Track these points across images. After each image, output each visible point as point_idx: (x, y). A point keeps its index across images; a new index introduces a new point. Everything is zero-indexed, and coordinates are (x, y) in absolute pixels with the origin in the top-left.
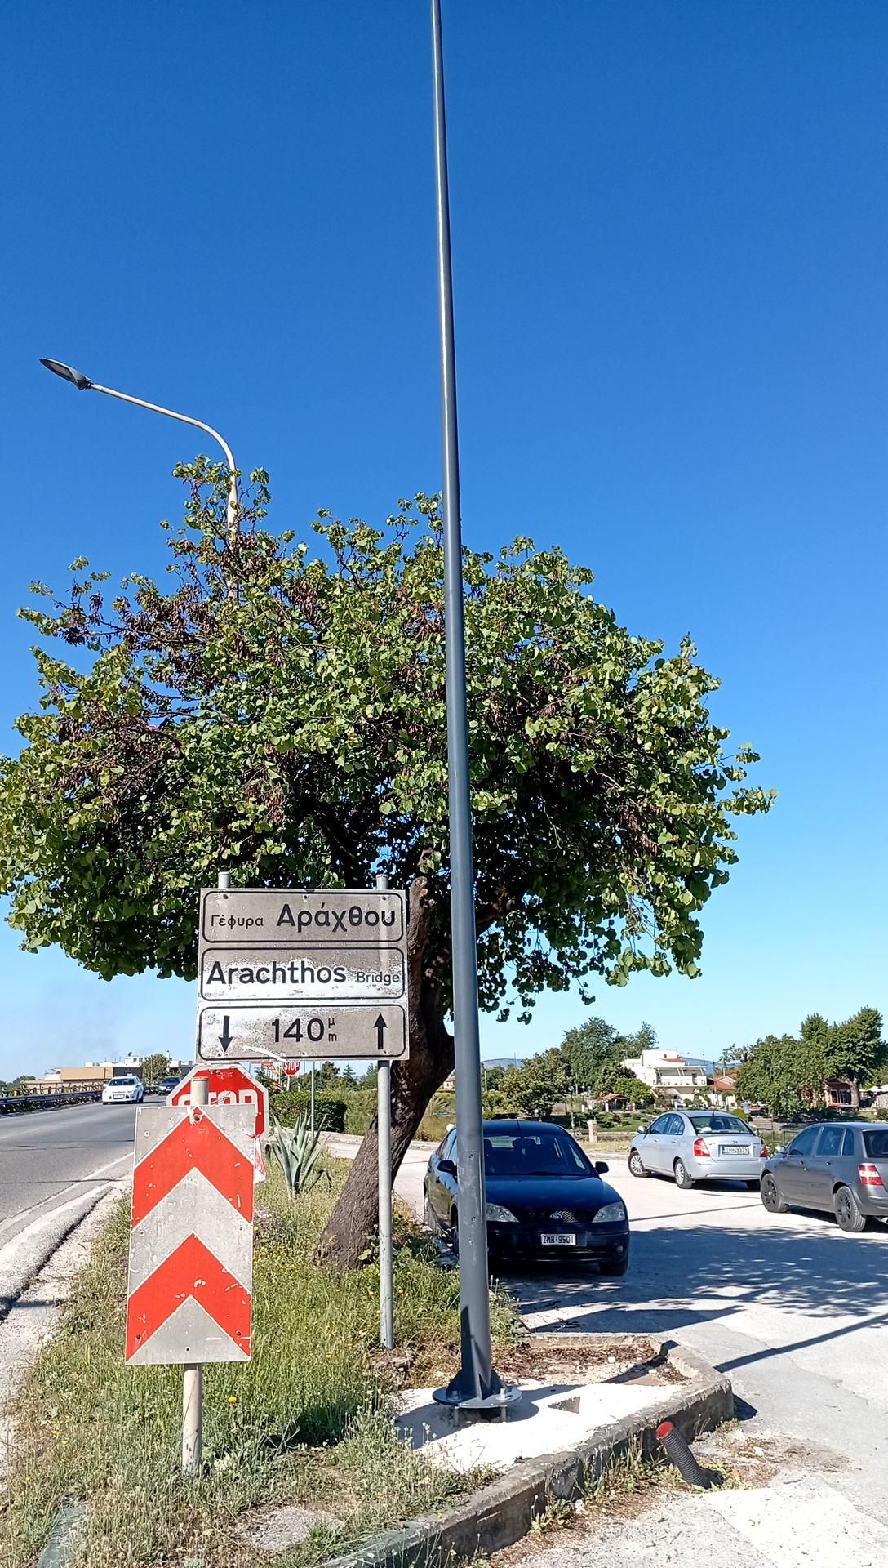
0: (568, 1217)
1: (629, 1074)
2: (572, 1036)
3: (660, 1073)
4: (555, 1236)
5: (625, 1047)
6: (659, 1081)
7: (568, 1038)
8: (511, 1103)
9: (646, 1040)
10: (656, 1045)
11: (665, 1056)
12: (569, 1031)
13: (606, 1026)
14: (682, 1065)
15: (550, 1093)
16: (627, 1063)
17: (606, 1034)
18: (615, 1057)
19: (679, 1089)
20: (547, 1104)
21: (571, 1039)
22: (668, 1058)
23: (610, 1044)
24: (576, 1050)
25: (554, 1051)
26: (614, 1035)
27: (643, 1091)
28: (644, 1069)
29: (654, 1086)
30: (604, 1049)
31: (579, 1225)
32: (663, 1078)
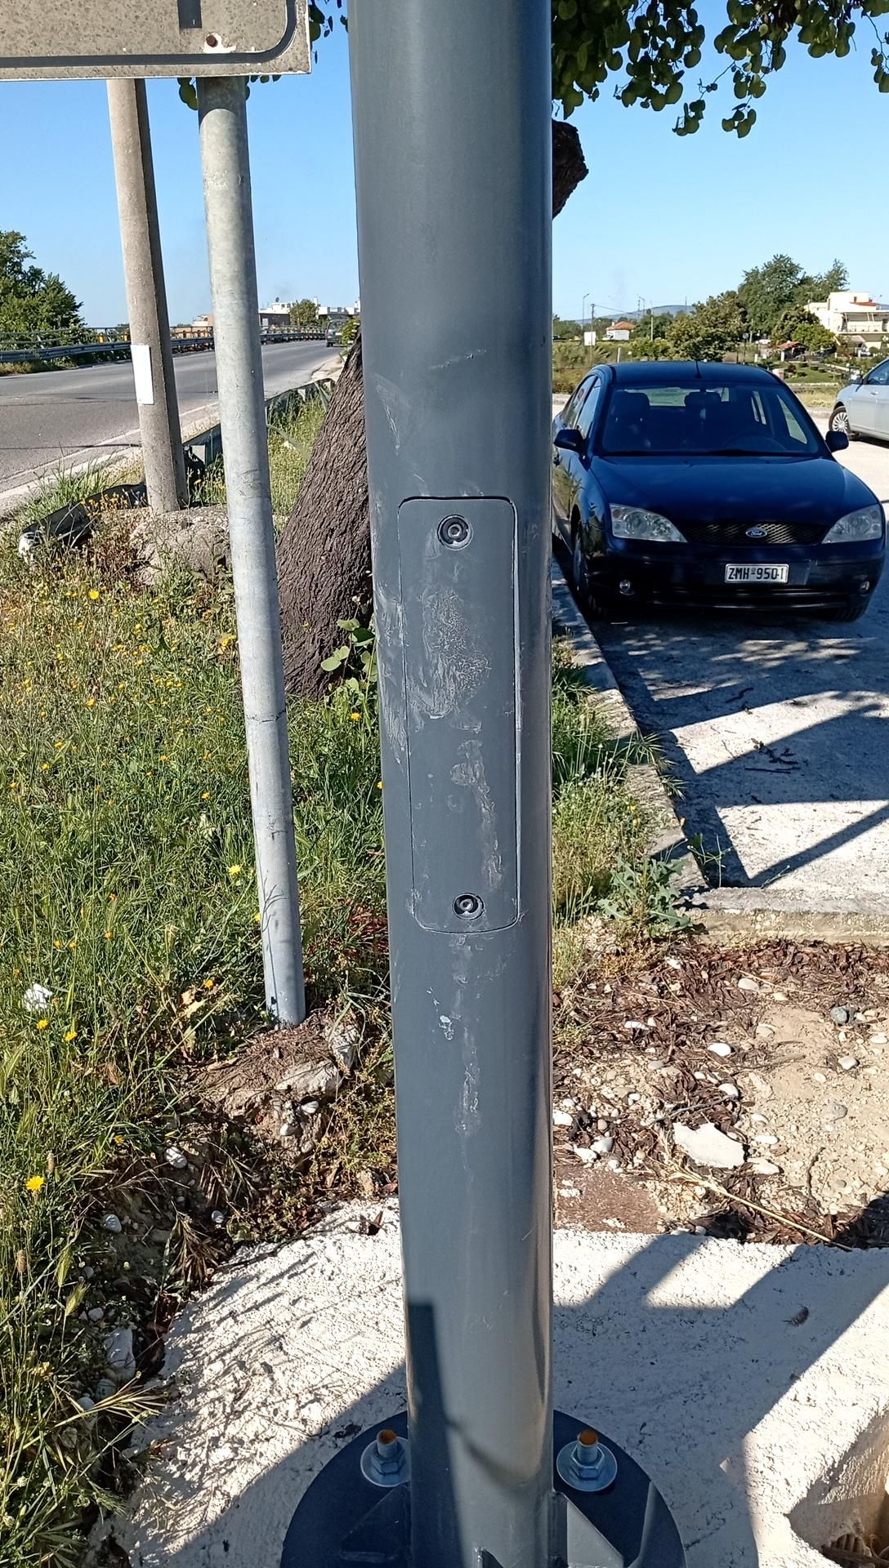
0: (778, 534)
1: (812, 319)
2: (753, 278)
3: (847, 318)
4: (751, 567)
5: (811, 290)
6: (844, 327)
7: (747, 279)
8: (678, 352)
9: (835, 281)
10: (846, 287)
11: (855, 298)
12: (749, 271)
13: (792, 264)
14: (873, 309)
15: (723, 341)
16: (812, 308)
17: (791, 274)
18: (798, 300)
19: (865, 336)
20: (717, 354)
21: (751, 280)
22: (858, 301)
23: (795, 286)
24: (756, 293)
25: (731, 294)
26: (800, 276)
27: (826, 338)
28: (829, 315)
29: (838, 333)
30: (787, 291)
31: (798, 549)
32: (850, 324)
